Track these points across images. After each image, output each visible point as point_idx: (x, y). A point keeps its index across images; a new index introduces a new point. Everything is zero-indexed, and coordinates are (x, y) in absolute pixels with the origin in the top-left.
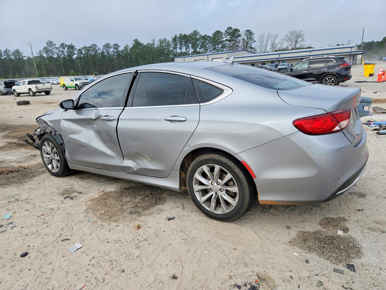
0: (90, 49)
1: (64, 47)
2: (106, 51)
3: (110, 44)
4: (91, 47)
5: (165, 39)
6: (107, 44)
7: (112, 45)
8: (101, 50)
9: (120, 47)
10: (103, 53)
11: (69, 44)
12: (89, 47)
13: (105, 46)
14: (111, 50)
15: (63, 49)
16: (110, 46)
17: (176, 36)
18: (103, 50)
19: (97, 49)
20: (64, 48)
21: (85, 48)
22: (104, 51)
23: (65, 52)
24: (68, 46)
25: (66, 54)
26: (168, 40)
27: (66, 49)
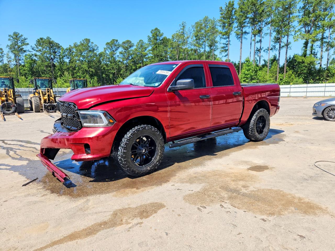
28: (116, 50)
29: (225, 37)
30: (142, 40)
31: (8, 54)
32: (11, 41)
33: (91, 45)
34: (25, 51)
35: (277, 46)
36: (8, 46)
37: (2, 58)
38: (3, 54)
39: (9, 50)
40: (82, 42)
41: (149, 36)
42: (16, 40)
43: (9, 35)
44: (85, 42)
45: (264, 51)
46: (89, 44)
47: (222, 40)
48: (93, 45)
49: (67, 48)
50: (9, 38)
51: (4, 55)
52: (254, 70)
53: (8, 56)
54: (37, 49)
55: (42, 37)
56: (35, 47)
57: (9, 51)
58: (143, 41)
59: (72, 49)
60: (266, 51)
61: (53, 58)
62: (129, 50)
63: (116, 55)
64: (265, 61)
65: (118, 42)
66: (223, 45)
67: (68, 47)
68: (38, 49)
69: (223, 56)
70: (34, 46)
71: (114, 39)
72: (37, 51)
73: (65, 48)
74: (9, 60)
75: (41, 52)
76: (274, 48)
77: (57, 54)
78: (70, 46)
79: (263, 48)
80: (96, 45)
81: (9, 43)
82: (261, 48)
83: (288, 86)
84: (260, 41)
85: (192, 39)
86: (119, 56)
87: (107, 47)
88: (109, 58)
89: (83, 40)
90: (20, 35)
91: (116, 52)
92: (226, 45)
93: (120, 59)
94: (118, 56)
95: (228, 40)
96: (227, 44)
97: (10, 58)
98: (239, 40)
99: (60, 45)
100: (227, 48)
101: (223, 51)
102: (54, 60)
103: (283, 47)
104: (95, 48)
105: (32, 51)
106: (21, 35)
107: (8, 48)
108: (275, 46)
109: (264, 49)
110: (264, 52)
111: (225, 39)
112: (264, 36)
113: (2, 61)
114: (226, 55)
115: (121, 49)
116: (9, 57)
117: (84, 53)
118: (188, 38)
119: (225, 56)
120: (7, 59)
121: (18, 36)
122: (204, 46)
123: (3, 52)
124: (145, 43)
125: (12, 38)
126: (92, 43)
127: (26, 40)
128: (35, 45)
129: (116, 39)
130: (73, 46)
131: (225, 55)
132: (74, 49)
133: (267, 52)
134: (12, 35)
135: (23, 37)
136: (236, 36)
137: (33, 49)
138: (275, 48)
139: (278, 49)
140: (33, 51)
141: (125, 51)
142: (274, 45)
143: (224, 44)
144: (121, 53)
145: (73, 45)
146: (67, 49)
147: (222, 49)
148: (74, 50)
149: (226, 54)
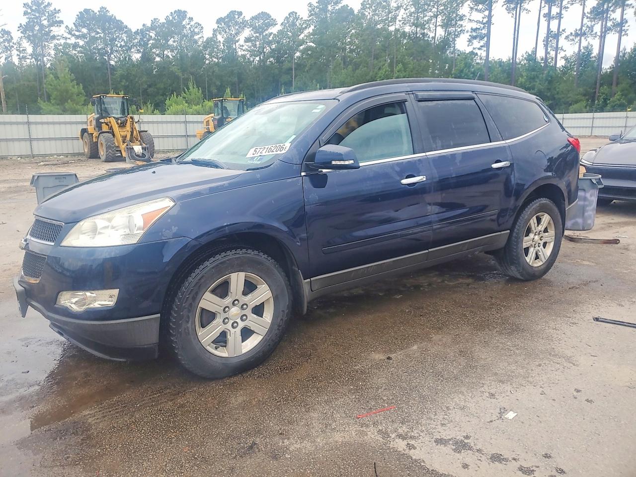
28: (237, 34)
29: (480, 6)
30: (296, 11)
31: (20, 44)
32: (27, 16)
33: (188, 24)
34: (54, 37)
35: (597, 28)
36: (20, 26)
37: (9, 52)
38: (11, 44)
39: (23, 35)
40: (171, 18)
41: (310, 5)
42: (37, 15)
43: (24, 4)
44: (176, 18)
45: (567, 38)
46: (184, 23)
47: (474, 13)
48: (192, 23)
49: (138, 30)
50: (25, 9)
51: (13, 45)
52: (547, 80)
53: (19, 47)
54: (77, 33)
55: (88, 8)
56: (74, 28)
57: (21, 38)
58: (297, 15)
59: (148, 32)
60: (571, 37)
61: (110, 51)
62: (267, 32)
63: (237, 44)
64: (566, 60)
65: (242, 17)
66: (474, 25)
67: (140, 27)
68: (81, 33)
69: (474, 49)
70: (71, 26)
71: (234, 10)
72: (77, 37)
73: (134, 30)
74: (21, 55)
75: (86, 40)
76: (590, 31)
77: (116, 43)
78: (144, 25)
79: (563, 30)
80: (199, 24)
81: (24, 20)
82: (561, 30)
83: (623, 114)
84: (559, 16)
85: (405, 10)
86: (243, 46)
87: (218, 27)
88: (223, 51)
89: (171, 13)
90: (46, 4)
91: (238, 38)
92: (482, 26)
93: (246, 53)
94: (241, 46)
95: (487, 13)
96: (484, 21)
97: (23, 50)
98: (511, 14)
99: (124, 24)
100: (484, 31)
101: (475, 38)
102: (112, 56)
103: (610, 29)
104: (196, 30)
105: (69, 38)
106: (49, 3)
107: (20, 31)
108: (591, 28)
109: (568, 33)
110: (566, 41)
111: (480, 11)
112: (569, 5)
113: (9, 57)
114: (482, 46)
115: (247, 33)
116: (21, 49)
117: (172, 39)
118: (398, 8)
119: (479, 49)
120: (19, 53)
121: (42, 6)
122: (433, 26)
123: (12, 38)
124: (302, 18)
125: (29, 11)
126: (191, 19)
127: (57, 15)
128: (74, 24)
129: (239, 11)
130: (150, 26)
131: (479, 47)
132: (151, 31)
133: (573, 40)
134: (30, 4)
135: (52, 8)
136: (505, 6)
137: (70, 33)
138: (592, 31)
139: (599, 34)
140: (69, 36)
141: (258, 35)
142: (589, 24)
143: (478, 22)
144: (247, 40)
145: (149, 24)
146: (137, 33)
147: (474, 34)
148: (153, 34)
149: (482, 43)
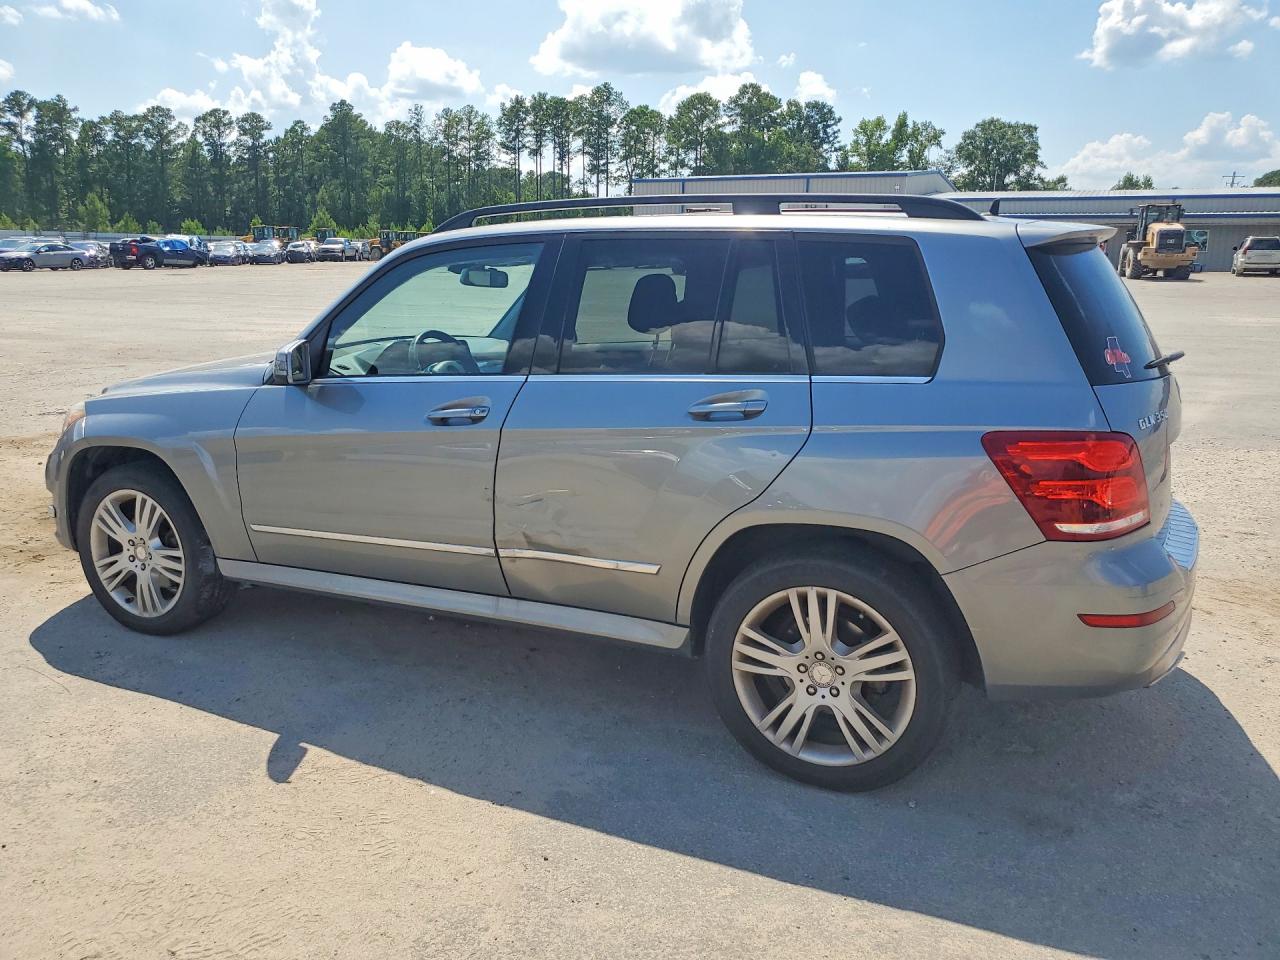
0: (139, 129)
1: (25, 107)
2: (206, 139)
3: (225, 113)
4: (145, 118)
5: (470, 111)
6: (216, 110)
7: (234, 119)
8: (189, 135)
9: (268, 127)
10: (193, 144)
11: (48, 99)
12: (135, 117)
13: (204, 118)
14: (231, 136)
15: (16, 115)
16: (225, 120)
17: (519, 102)
18: (193, 136)
19: (172, 126)
20: (21, 114)
21: (117, 120)
22: (200, 138)
23: (24, 131)
24: (41, 107)
25: (28, 137)
26: (480, 113)
27: (30, 119)
